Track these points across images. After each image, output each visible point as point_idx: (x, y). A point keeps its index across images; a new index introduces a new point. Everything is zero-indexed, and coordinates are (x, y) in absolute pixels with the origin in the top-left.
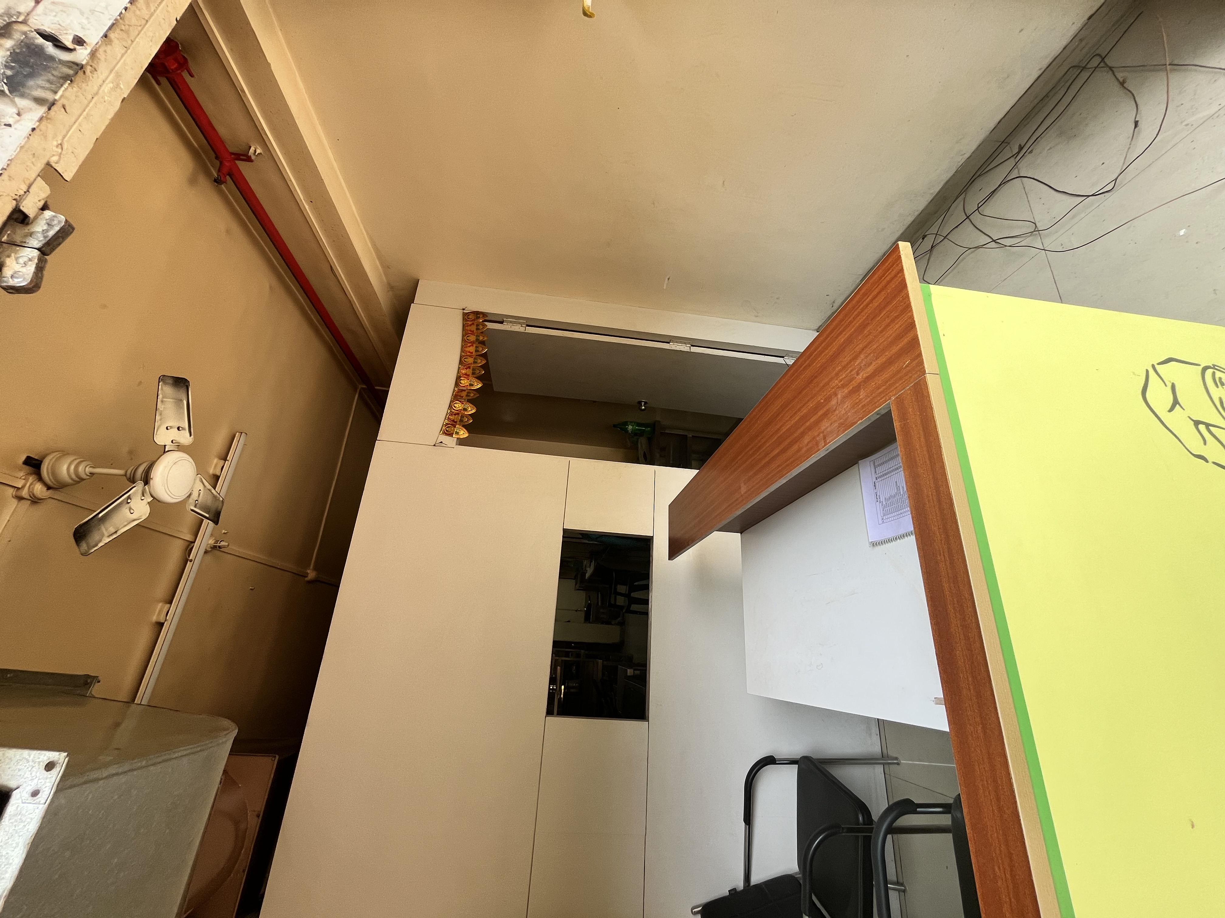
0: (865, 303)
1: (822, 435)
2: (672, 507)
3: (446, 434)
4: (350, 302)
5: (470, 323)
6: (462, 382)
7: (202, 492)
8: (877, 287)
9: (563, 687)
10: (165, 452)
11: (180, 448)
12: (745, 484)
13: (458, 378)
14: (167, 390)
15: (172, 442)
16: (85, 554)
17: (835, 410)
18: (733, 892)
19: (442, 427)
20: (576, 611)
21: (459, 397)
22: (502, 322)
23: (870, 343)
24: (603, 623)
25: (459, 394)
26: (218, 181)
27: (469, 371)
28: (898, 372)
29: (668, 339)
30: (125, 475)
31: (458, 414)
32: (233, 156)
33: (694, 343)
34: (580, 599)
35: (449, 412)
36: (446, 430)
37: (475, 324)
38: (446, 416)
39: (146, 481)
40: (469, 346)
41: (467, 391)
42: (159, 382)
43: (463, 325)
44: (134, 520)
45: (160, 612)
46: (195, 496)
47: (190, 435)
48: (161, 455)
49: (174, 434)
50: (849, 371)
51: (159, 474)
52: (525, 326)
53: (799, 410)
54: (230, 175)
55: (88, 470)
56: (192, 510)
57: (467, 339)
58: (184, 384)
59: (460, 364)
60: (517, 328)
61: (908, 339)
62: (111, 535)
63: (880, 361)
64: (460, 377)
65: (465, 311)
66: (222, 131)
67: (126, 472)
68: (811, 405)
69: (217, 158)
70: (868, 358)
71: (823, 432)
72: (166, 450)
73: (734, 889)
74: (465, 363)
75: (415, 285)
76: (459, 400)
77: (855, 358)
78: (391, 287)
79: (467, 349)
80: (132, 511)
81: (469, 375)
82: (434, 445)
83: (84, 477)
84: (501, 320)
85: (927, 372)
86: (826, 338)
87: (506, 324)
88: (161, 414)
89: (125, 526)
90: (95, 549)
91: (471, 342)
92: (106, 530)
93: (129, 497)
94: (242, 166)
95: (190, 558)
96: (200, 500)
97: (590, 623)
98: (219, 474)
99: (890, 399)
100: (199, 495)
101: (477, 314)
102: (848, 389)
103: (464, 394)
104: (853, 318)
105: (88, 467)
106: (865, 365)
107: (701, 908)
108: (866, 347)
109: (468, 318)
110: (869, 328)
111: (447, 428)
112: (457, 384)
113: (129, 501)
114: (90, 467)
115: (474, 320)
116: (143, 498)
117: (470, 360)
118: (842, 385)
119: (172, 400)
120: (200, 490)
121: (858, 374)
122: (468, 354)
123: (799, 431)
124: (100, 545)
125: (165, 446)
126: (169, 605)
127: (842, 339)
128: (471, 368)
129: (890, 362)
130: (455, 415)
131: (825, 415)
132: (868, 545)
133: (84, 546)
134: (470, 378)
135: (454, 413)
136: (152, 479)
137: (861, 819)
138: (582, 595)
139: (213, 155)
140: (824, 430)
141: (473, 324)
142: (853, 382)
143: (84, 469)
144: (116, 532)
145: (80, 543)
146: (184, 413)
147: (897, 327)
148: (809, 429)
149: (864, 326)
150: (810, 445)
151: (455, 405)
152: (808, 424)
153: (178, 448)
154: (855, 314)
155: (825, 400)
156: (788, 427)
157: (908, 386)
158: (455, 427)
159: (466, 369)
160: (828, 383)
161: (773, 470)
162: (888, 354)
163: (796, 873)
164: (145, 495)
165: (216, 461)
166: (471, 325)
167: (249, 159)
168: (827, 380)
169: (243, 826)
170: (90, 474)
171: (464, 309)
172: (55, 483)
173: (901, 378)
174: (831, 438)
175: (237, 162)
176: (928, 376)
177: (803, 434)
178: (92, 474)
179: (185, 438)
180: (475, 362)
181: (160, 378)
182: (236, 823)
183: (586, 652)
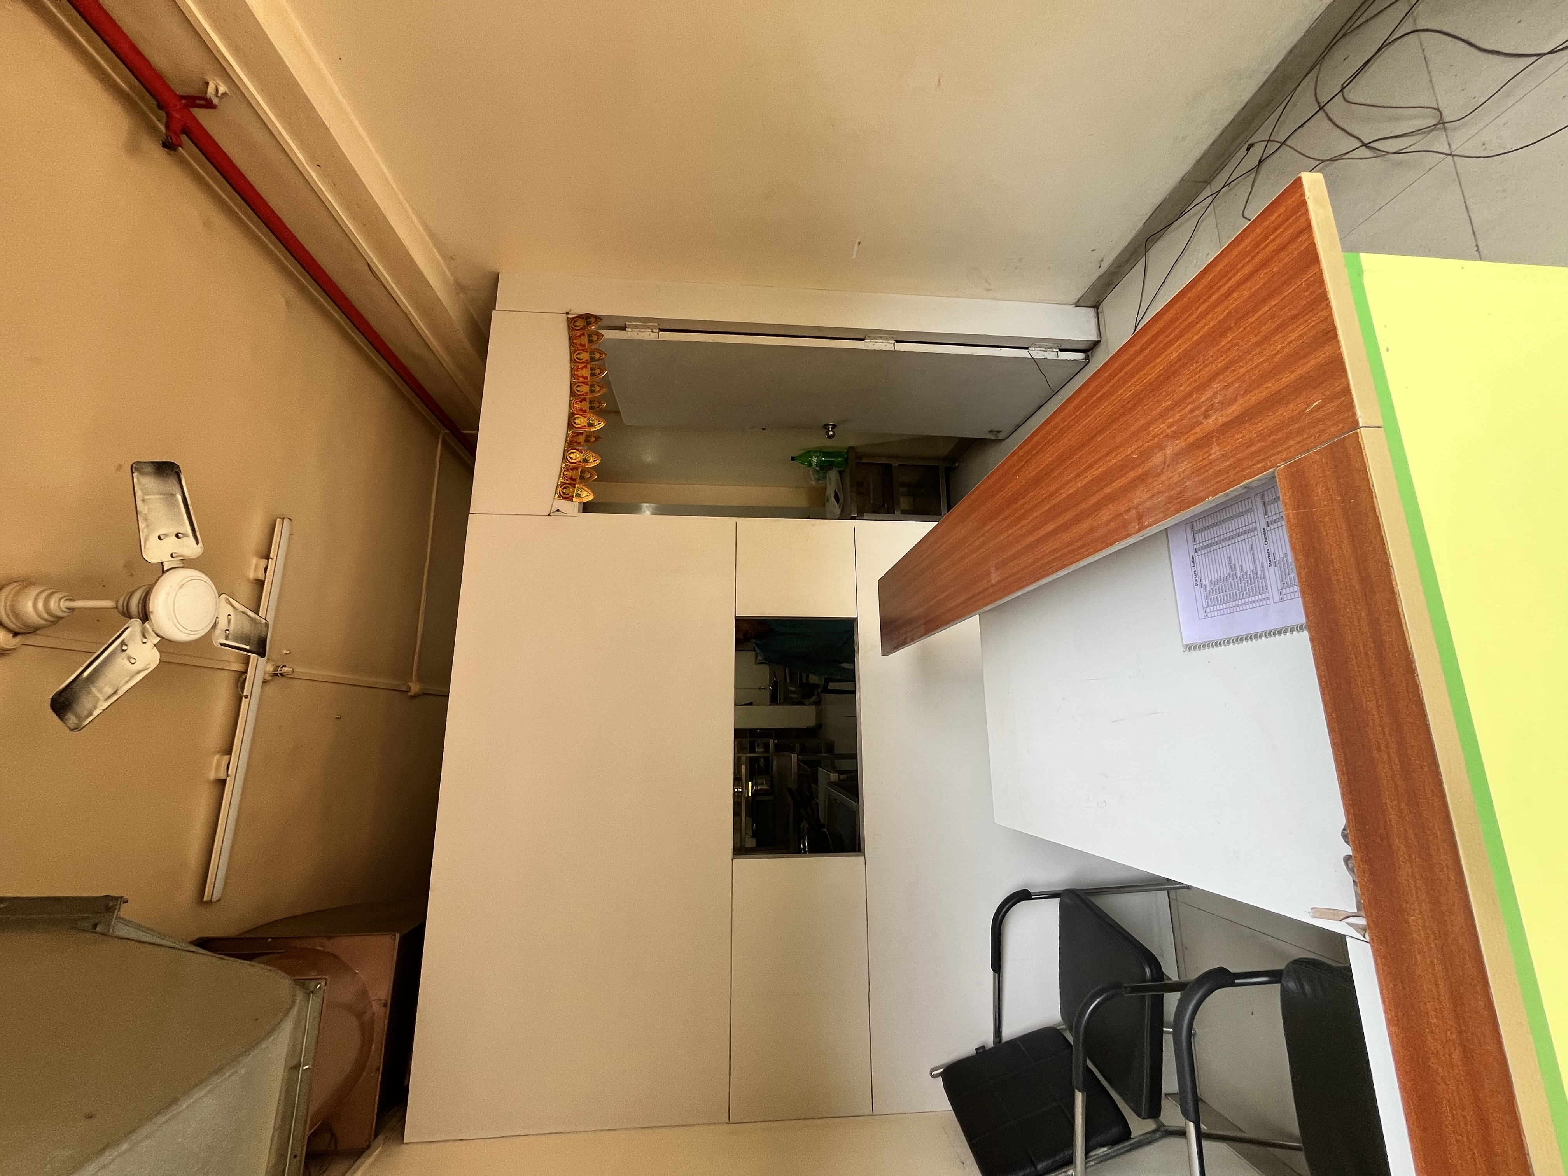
0: (1222, 291)
1: (1133, 512)
2: (885, 584)
3: (563, 497)
4: (406, 316)
5: (578, 333)
6: (576, 421)
7: (233, 618)
8: (1249, 261)
9: (750, 784)
10: (163, 572)
11: (187, 563)
12: (997, 569)
13: (571, 417)
14: (147, 483)
15: (171, 555)
16: (77, 729)
17: (1159, 475)
18: (982, 1051)
19: (557, 489)
20: (759, 689)
21: (575, 444)
22: (624, 328)
23: (1232, 363)
24: (794, 704)
25: (575, 439)
26: (169, 145)
27: (585, 405)
28: (1293, 420)
29: (861, 335)
30: (117, 608)
31: (576, 468)
32: (184, 101)
33: (900, 337)
34: (762, 675)
35: (563, 466)
36: (563, 492)
37: (586, 334)
38: (560, 473)
39: (145, 617)
40: (582, 368)
41: (584, 434)
42: (132, 473)
43: (570, 338)
44: (139, 672)
45: (218, 765)
46: (223, 624)
47: (197, 543)
48: (160, 577)
49: (171, 545)
50: (1187, 410)
51: (159, 604)
52: (657, 331)
53: (1091, 466)
54: (185, 131)
55: (64, 604)
56: (222, 645)
57: (577, 358)
58: (172, 470)
59: (571, 395)
60: (648, 335)
61: (1318, 360)
62: (109, 697)
63: (1254, 398)
64: (574, 414)
65: (570, 316)
66: (159, 60)
67: (117, 602)
68: (1113, 460)
69: (160, 106)
70: (1231, 390)
71: (1137, 508)
72: (165, 569)
73: (983, 1047)
74: (579, 393)
75: (494, 280)
76: (577, 448)
77: (1201, 388)
78: (460, 288)
79: (580, 373)
80: (133, 661)
81: (585, 411)
82: (549, 515)
83: (61, 614)
84: (621, 324)
85: (1361, 425)
86: (1142, 350)
87: (630, 330)
88: (146, 520)
89: (127, 682)
90: (90, 719)
91: (584, 362)
92: (100, 691)
93: (123, 643)
94: (202, 115)
95: (245, 694)
96: (232, 628)
97: (777, 704)
98: (262, 578)
99: (1274, 465)
100: (229, 622)
101: (587, 318)
102: (1185, 440)
103: (581, 439)
104: (1198, 317)
105: (62, 600)
106: (1222, 402)
107: (942, 1070)
108: (1226, 368)
109: (575, 326)
110: (1230, 337)
111: (563, 489)
112: (570, 425)
113: (124, 648)
114: (67, 600)
115: (583, 328)
116: (145, 640)
117: (585, 389)
118: (1174, 432)
119: (158, 497)
120: (229, 615)
121: (1206, 416)
122: (581, 379)
123: (1092, 501)
124: (96, 713)
125: (162, 563)
126: (227, 757)
127: (1174, 353)
128: (588, 400)
129: (1275, 401)
130: (572, 469)
131: (1142, 479)
132: (1181, 649)
133: (72, 719)
134: (588, 415)
135: (571, 467)
136: (152, 612)
137: (1148, 973)
138: (765, 670)
139: (153, 103)
140: (1139, 505)
141: (583, 334)
142: (1198, 429)
143: (58, 605)
144: (115, 693)
145: (64, 716)
146: (180, 513)
147: (1295, 335)
148: (1110, 498)
149: (1221, 330)
150: (1112, 525)
151: (572, 456)
152: (1108, 490)
153: (183, 563)
154: (1200, 310)
155: (1141, 455)
156: (1070, 492)
157: (1316, 447)
158: (574, 487)
159: (581, 402)
160: (1145, 427)
161: (1045, 555)
162: (1271, 386)
163: (1059, 1024)
164: (147, 636)
165: (255, 560)
166: (580, 336)
167: (209, 105)
168: (1142, 422)
169: (367, 1017)
170: (66, 608)
171: (567, 313)
172: (22, 627)
173: (1300, 431)
174: (1153, 519)
175: (192, 110)
176: (1364, 433)
177: (1099, 506)
178: (71, 609)
179: (191, 548)
180: (592, 391)
181: (132, 467)
182: (359, 1015)
183: (776, 741)
